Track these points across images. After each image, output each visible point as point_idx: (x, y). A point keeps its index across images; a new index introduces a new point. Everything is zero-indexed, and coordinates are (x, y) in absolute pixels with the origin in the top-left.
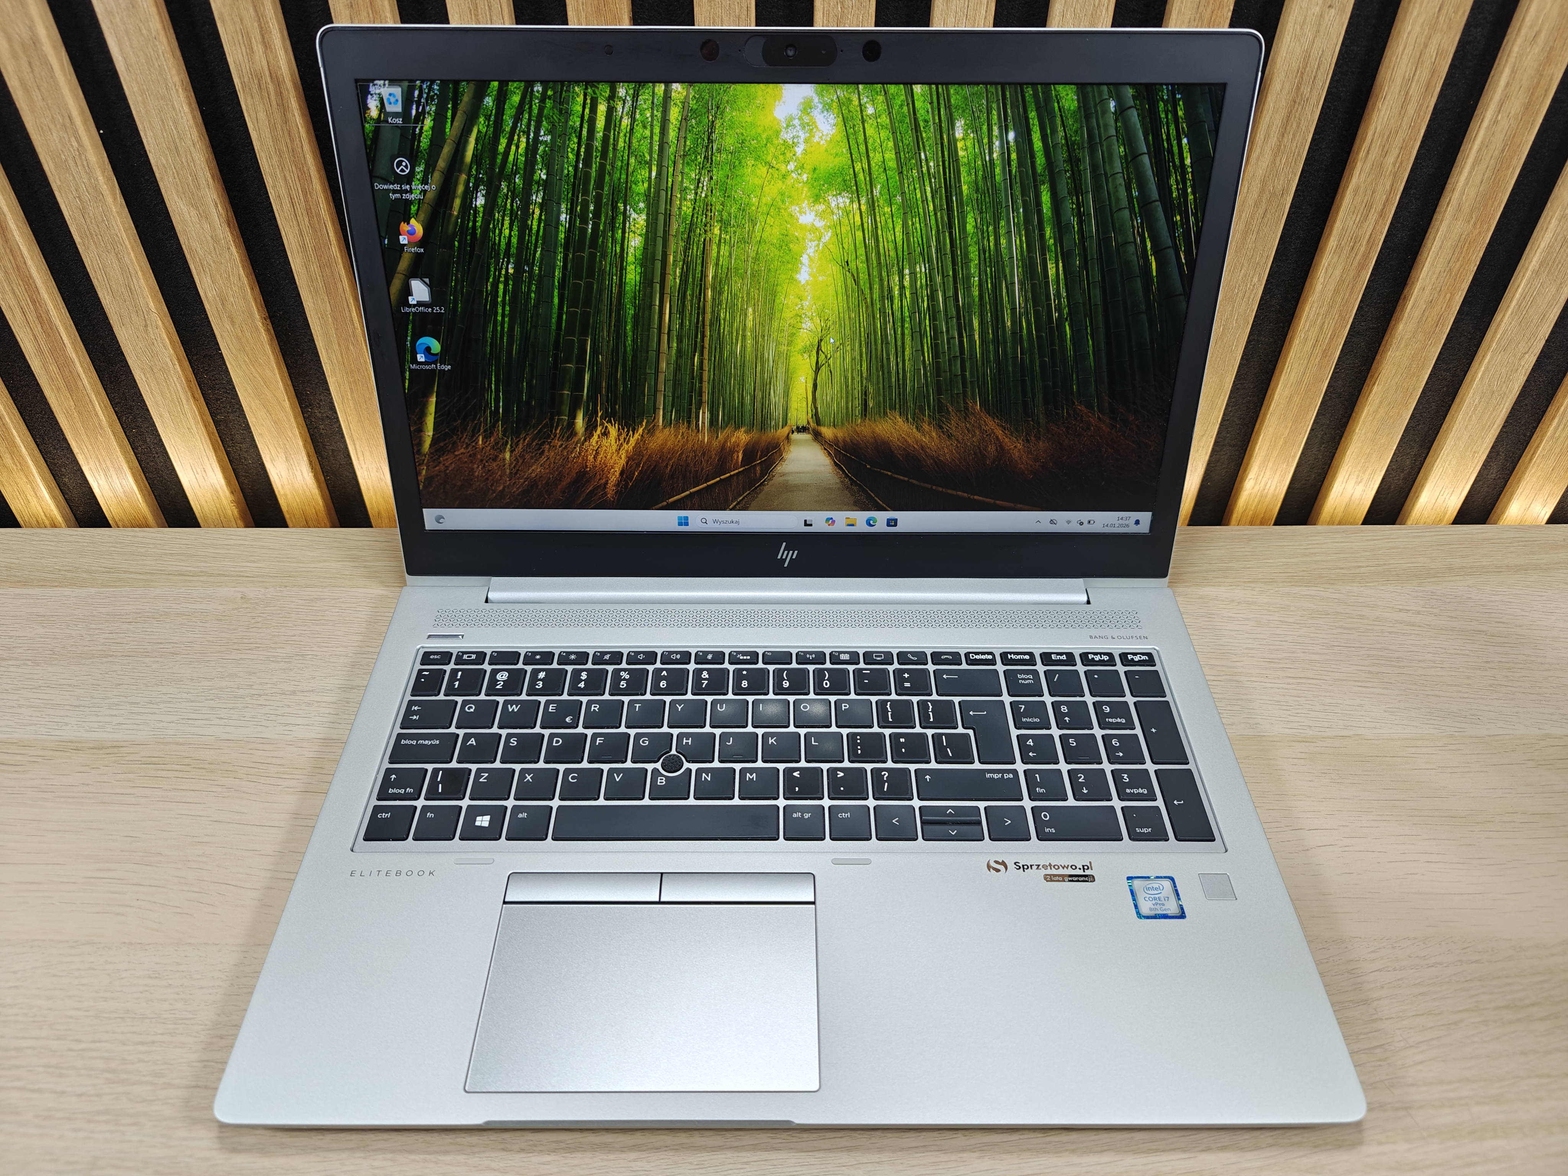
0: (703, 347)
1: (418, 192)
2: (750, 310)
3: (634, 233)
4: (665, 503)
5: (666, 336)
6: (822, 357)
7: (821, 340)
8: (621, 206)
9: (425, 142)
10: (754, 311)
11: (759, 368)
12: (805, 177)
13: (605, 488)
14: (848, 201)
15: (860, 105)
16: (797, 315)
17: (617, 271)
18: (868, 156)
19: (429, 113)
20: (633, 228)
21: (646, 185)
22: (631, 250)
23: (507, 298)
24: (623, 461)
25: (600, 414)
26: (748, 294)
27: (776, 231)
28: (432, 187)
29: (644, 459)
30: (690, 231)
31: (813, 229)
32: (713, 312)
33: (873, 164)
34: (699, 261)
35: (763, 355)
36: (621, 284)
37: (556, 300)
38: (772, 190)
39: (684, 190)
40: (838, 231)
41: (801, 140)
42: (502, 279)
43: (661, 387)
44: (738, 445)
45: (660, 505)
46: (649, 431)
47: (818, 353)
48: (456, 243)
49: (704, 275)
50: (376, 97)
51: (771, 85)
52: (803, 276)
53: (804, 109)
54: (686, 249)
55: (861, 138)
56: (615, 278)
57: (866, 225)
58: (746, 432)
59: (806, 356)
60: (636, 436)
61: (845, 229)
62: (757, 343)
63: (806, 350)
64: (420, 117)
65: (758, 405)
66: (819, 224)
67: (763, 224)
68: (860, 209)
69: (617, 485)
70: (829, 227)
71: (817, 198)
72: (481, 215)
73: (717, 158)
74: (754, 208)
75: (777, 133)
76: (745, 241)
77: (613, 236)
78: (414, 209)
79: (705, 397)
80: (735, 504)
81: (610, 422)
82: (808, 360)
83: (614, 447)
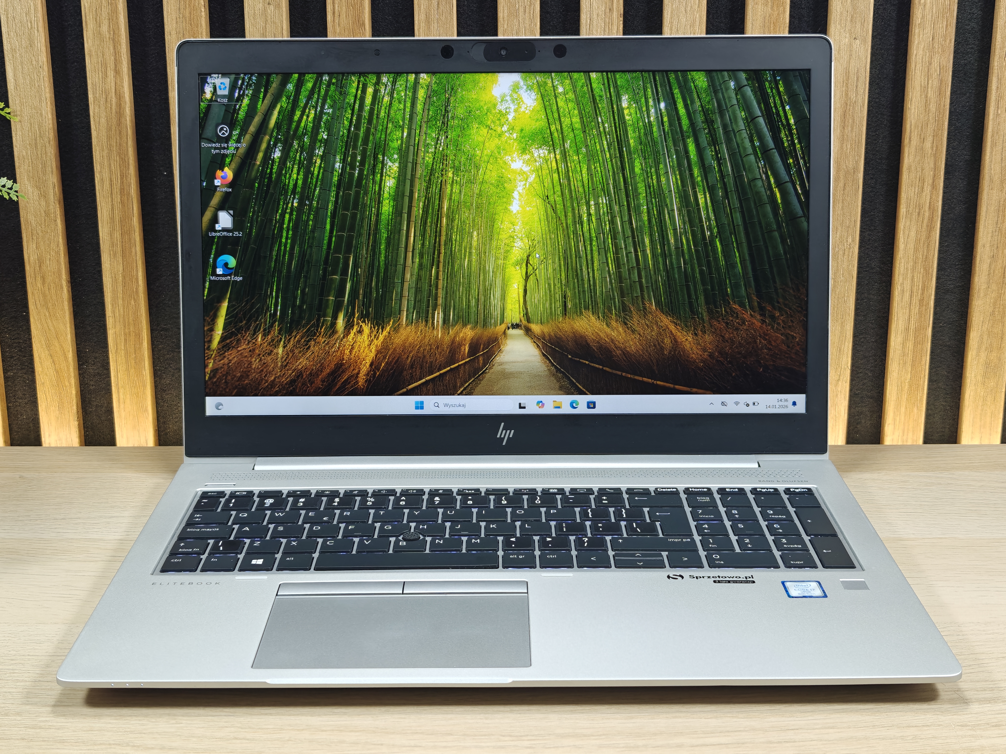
0: (439, 262)
1: (233, 148)
2: (475, 234)
3: (390, 176)
4: (405, 390)
5: (411, 254)
6: (530, 268)
7: (529, 255)
8: (380, 157)
9: (242, 114)
10: (478, 235)
11: (482, 278)
12: (515, 135)
13: (357, 377)
14: (546, 152)
15: (553, 86)
16: (511, 237)
17: (375, 204)
18: (560, 121)
19: (247, 95)
20: (388, 173)
21: (399, 142)
22: (387, 189)
23: (291, 225)
24: (372, 355)
25: (356, 316)
26: (474, 220)
27: (494, 174)
28: (244, 145)
29: (390, 352)
30: (431, 175)
31: (521, 173)
32: (447, 234)
33: (564, 126)
34: (437, 197)
35: (485, 267)
36: (378, 214)
37: (328, 227)
38: (491, 145)
39: (427, 146)
40: (540, 174)
41: (512, 110)
42: (288, 211)
43: (406, 293)
44: (465, 340)
45: (401, 392)
46: (395, 329)
47: (527, 266)
48: (256, 185)
49: (440, 207)
50: (211, 85)
51: (490, 74)
52: (515, 207)
53: (514, 89)
54: (428, 188)
55: (555, 108)
56: (373, 209)
57: (560, 169)
58: (471, 329)
59: (518, 267)
60: (385, 333)
61: (545, 172)
62: (480, 258)
63: (518, 263)
64: (240, 98)
65: (481, 307)
66: (526, 169)
67: (485, 169)
68: (556, 158)
69: (367, 375)
70: (533, 171)
71: (524, 151)
72: (277, 164)
73: (451, 123)
74: (478, 158)
75: (495, 106)
76: (470, 182)
77: (373, 179)
78: (228, 160)
79: (440, 301)
80: (462, 389)
81: (364, 321)
82: (519, 271)
83: (367, 343)
